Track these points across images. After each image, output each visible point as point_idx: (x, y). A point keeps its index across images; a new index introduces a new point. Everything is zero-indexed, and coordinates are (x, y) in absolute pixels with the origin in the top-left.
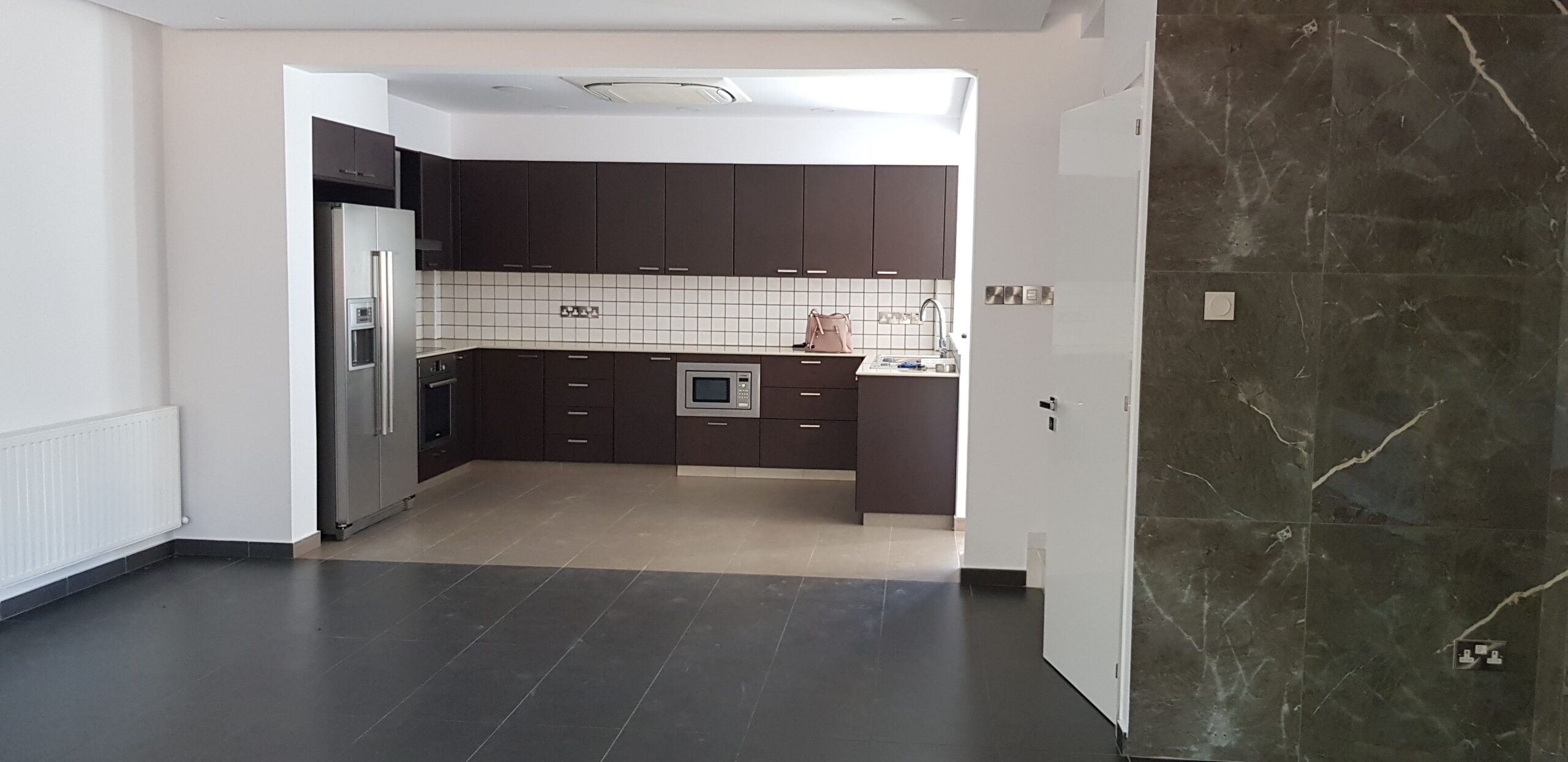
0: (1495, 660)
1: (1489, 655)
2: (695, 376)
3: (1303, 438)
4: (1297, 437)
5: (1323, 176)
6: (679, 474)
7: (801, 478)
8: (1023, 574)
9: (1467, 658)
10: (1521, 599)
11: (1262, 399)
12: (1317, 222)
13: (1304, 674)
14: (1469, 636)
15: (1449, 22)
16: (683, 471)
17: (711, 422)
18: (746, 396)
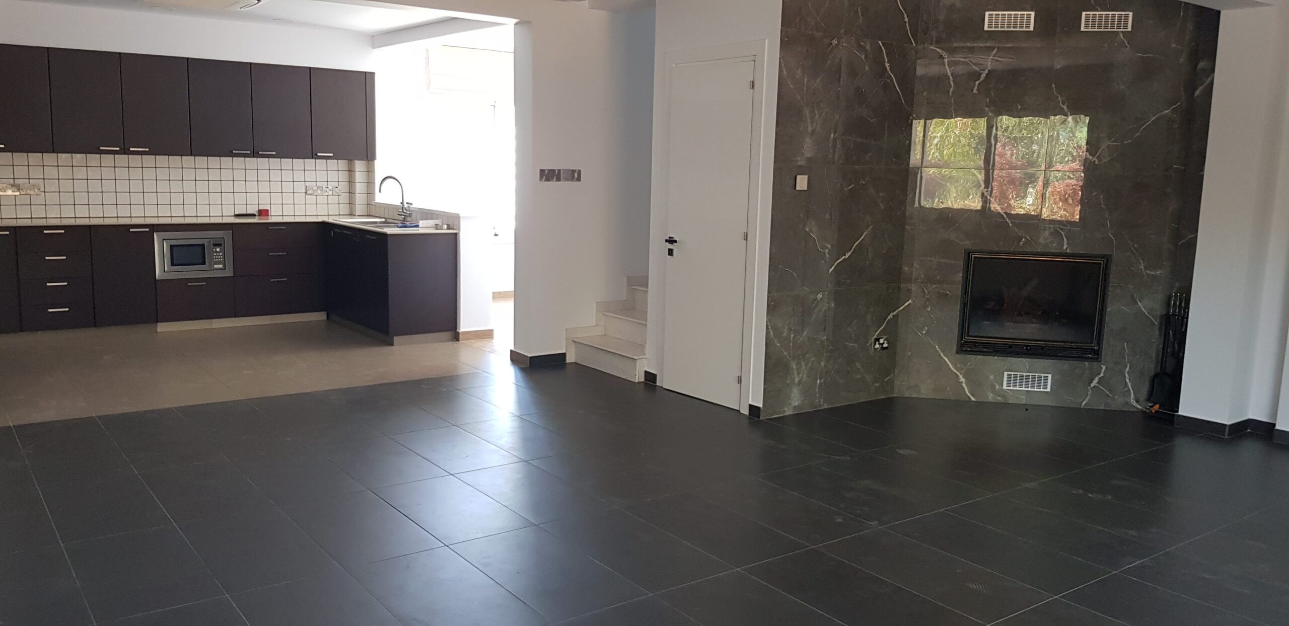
0: (885, 345)
1: (884, 343)
2: (172, 244)
3: (827, 248)
4: (824, 248)
5: (837, 117)
6: (159, 330)
7: (270, 323)
8: (564, 355)
9: (877, 346)
10: (893, 316)
11: (814, 230)
12: (835, 139)
13: (825, 364)
14: (877, 336)
15: (879, 44)
16: (163, 328)
17: (190, 283)
18: (220, 258)
